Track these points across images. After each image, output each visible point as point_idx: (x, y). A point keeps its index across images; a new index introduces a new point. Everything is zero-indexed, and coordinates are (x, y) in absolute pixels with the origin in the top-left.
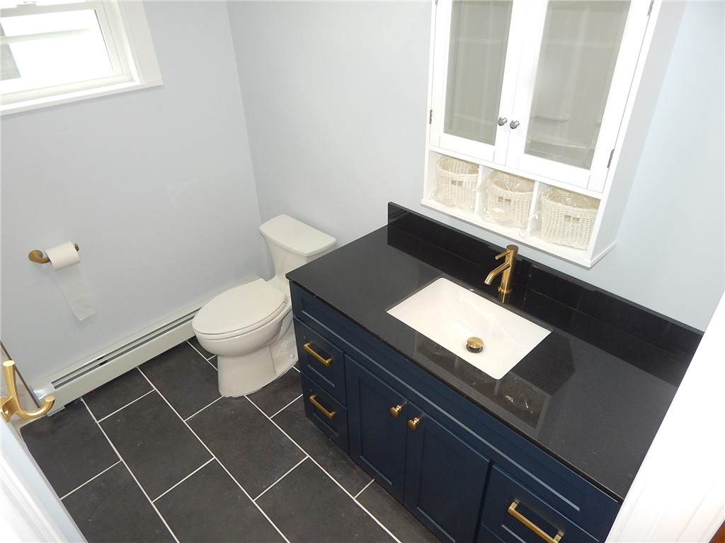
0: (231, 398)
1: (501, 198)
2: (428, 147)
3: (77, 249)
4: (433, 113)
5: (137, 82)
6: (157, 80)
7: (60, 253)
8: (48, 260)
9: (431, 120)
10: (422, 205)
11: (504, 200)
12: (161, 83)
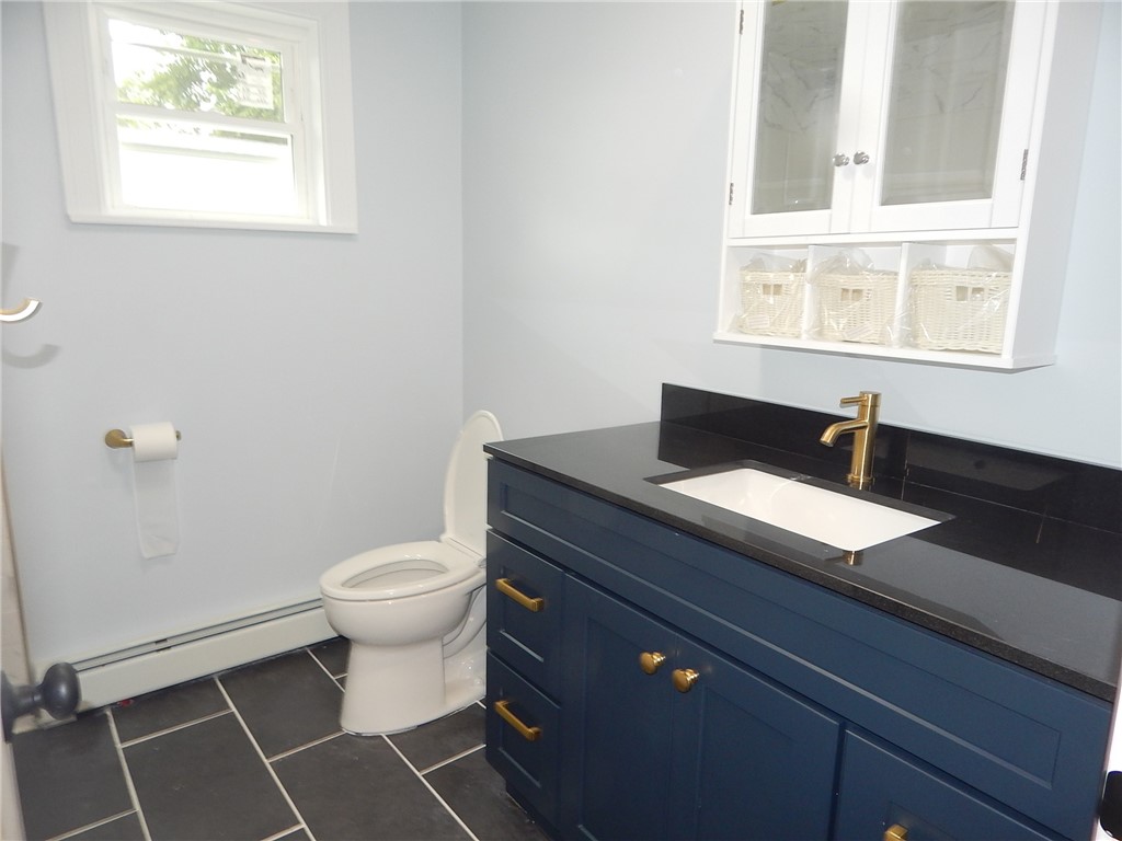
0: (358, 735)
1: (845, 290)
2: (726, 242)
3: (178, 437)
4: (734, 188)
5: (323, 220)
6: (350, 226)
7: (151, 436)
8: (131, 444)
9: (731, 199)
10: (716, 341)
11: (850, 293)
12: (355, 231)
